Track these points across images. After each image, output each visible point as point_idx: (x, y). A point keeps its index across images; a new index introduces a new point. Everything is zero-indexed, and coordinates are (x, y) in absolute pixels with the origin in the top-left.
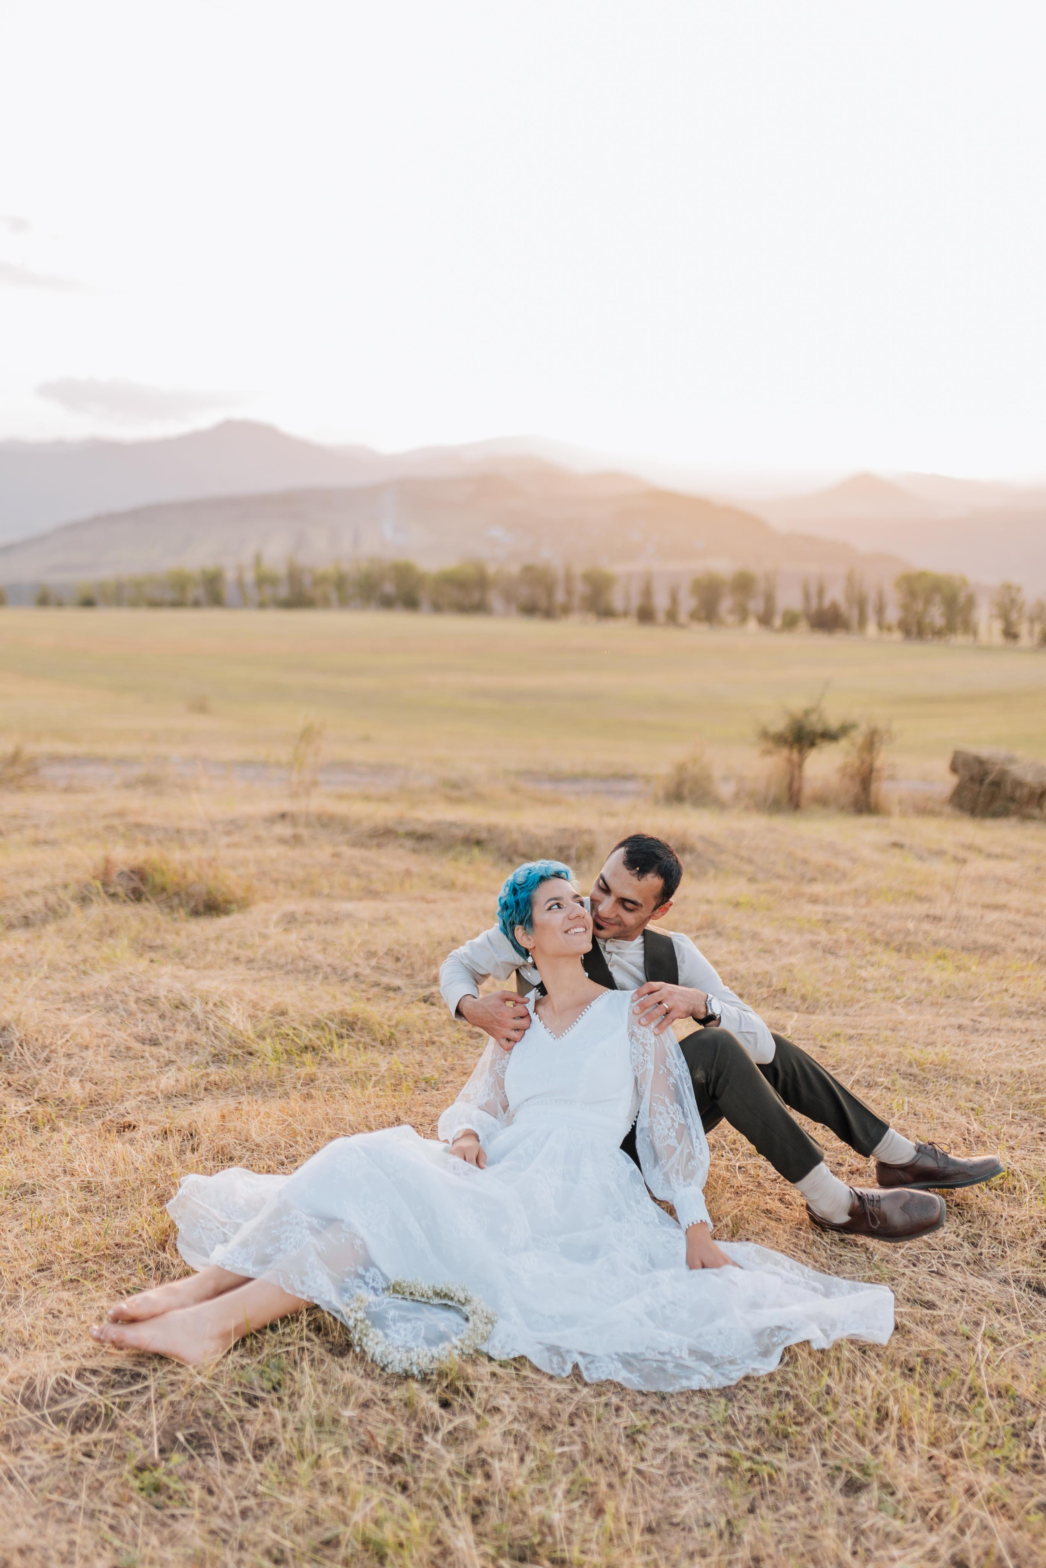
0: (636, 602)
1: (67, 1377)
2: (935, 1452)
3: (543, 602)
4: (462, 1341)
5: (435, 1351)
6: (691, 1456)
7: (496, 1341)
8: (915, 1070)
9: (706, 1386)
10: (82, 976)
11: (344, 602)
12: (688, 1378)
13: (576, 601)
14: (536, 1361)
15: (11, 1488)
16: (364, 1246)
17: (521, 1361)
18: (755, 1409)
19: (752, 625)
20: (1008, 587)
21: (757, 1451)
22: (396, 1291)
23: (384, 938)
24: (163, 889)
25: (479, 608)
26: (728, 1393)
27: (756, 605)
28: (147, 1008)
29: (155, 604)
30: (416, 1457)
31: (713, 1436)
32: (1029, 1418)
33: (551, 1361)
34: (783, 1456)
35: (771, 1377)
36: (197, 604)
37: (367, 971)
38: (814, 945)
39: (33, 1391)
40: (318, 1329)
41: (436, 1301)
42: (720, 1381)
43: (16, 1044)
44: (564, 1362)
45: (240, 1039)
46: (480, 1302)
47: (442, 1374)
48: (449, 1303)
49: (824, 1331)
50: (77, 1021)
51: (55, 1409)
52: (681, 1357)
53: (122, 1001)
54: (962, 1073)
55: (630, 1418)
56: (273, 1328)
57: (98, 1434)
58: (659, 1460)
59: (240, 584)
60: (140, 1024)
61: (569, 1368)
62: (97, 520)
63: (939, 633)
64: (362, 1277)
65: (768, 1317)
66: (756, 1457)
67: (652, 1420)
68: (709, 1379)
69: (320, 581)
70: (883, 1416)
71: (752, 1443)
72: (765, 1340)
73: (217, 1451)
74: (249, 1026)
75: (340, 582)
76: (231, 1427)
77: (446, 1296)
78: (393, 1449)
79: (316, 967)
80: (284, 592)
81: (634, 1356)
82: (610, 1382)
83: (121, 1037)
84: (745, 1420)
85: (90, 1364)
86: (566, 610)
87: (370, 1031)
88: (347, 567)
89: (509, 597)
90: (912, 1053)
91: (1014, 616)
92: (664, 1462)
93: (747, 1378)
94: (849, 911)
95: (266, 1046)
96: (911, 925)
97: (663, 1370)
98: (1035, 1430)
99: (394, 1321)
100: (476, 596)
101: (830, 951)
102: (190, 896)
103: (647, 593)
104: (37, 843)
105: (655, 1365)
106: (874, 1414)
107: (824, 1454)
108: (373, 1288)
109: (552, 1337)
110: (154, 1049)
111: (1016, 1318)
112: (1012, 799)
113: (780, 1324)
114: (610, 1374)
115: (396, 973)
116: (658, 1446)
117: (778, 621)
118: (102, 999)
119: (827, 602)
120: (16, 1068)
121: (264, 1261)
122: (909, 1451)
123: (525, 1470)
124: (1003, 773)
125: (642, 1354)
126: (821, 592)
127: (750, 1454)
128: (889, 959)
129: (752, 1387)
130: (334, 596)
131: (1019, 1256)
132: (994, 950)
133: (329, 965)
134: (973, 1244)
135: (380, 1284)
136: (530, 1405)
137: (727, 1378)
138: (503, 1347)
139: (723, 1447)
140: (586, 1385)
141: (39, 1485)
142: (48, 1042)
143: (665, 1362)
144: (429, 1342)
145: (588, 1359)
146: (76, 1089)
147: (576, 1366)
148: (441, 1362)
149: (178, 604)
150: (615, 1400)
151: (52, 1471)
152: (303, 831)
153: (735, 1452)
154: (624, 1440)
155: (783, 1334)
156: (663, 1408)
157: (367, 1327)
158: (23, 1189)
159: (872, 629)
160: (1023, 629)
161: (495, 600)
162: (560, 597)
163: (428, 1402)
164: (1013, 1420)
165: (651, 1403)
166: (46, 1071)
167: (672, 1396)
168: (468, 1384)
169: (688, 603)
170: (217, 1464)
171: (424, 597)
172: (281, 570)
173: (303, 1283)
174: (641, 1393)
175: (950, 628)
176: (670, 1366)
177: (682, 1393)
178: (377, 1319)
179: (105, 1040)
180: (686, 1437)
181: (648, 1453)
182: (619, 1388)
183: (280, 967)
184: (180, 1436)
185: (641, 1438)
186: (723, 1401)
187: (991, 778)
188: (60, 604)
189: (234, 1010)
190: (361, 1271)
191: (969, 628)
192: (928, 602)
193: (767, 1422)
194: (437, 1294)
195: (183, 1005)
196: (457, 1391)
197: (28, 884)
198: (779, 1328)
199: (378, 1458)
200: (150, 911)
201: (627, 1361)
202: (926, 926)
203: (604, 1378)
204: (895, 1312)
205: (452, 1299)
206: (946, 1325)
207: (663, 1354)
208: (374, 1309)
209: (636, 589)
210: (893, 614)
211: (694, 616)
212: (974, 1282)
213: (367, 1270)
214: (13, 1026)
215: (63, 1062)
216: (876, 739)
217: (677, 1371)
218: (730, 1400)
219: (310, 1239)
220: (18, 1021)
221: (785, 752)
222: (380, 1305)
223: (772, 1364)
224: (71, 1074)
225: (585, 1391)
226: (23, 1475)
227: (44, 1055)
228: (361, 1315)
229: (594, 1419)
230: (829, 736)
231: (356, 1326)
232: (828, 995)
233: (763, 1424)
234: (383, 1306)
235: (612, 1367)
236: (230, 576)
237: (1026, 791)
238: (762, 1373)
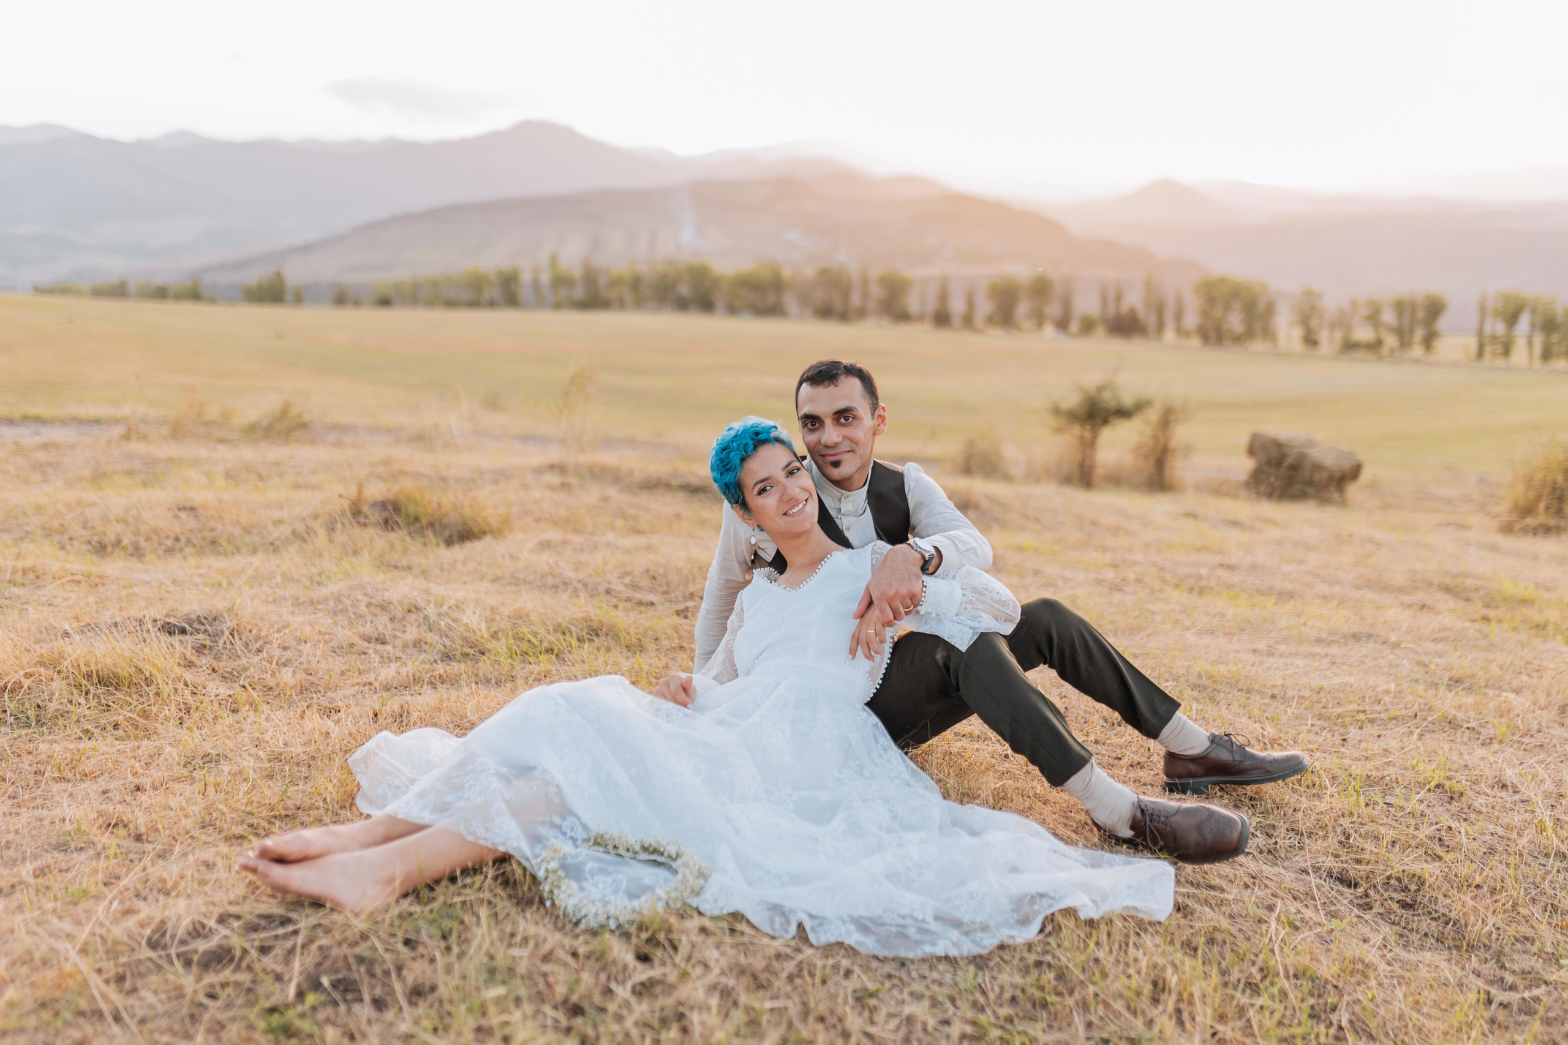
0: (931, 306)
1: (205, 921)
2: (1220, 1028)
3: (838, 305)
4: (668, 892)
5: (636, 903)
6: (931, 1023)
7: (708, 895)
8: (1204, 681)
9: (953, 952)
10: (316, 586)
11: (640, 303)
12: (933, 944)
13: (872, 305)
14: (754, 920)
15: (116, 1029)
16: (560, 794)
17: (737, 916)
18: (1009, 977)
19: (1049, 331)
20: (1309, 294)
21: (1010, 1020)
22: (597, 843)
23: (641, 562)
24: (417, 519)
25: (774, 310)
26: (980, 962)
27: (1054, 309)
28: (377, 611)
29: (451, 304)
30: (603, 1010)
31: (959, 1003)
32: (1330, 1000)
33: (772, 922)
34: (1040, 1025)
35: (1030, 947)
36: (492, 304)
37: (621, 588)
38: (1099, 582)
39: (164, 934)
40: (506, 883)
41: (644, 856)
42: (968, 948)
43: (227, 633)
44: (788, 922)
45: (473, 638)
46: (693, 856)
47: (641, 927)
48: (659, 859)
49: (1094, 902)
50: (300, 621)
51: (183, 949)
52: (924, 921)
53: (352, 606)
54: (1256, 687)
55: (861, 980)
56: (453, 879)
57: (227, 974)
58: (893, 1024)
59: (536, 285)
60: (368, 625)
61: (793, 929)
62: (394, 220)
63: (1238, 340)
64: (559, 827)
65: (1029, 882)
66: (1009, 1026)
67: (888, 984)
68: (955, 945)
69: (616, 282)
70: (1159, 987)
71: (1005, 1011)
72: (1026, 909)
73: (367, 997)
74: (484, 625)
75: (636, 283)
76: (387, 973)
77: (655, 851)
78: (574, 998)
79: (565, 584)
80: (579, 293)
81: (871, 920)
82: (840, 944)
83: (344, 634)
84: (997, 989)
85: (233, 909)
86: (861, 313)
87: (617, 638)
88: (643, 269)
89: (805, 300)
90: (1201, 666)
91: (1314, 322)
92: (898, 1028)
93: (1002, 947)
94: (1139, 557)
95: (500, 646)
96: (1204, 571)
97: (906, 937)
98: (1337, 1012)
99: (593, 874)
100: (770, 299)
101: (1116, 588)
102: (444, 527)
103: (943, 297)
104: (297, 486)
105: (894, 929)
106: (1148, 988)
107: (1089, 1025)
108: (571, 838)
109: (776, 895)
110: (379, 647)
111: (1316, 906)
112: (1310, 483)
113: (1042, 890)
114: (841, 935)
115: (652, 590)
116: (892, 1010)
117: (1074, 326)
118: (331, 603)
119: (1125, 307)
120: (225, 657)
121: (442, 809)
122: (1188, 1026)
123: (730, 1027)
124: (1302, 456)
125: (880, 917)
126: (1119, 298)
127: (1002, 1022)
128: (1178, 597)
129: (1007, 958)
130: (629, 297)
131: (1320, 845)
132: (1290, 595)
133: (579, 582)
134: (1267, 834)
135: (580, 834)
136: (743, 960)
137: (978, 945)
138: (715, 901)
139: (970, 1014)
140: (812, 946)
141: (150, 1026)
142: (263, 634)
143: (904, 926)
144: (631, 896)
145: (815, 922)
146: (287, 676)
147: (800, 926)
148: (640, 913)
149: (474, 304)
150: (845, 963)
151: (167, 1014)
152: (573, 481)
153: (982, 1018)
154: (851, 1000)
155: (1045, 902)
156: (903, 974)
157: (559, 878)
158: (207, 759)
159: (1169, 335)
160: (1323, 336)
161: (790, 302)
162: (856, 300)
163: (622, 953)
164: (1312, 1001)
165: (888, 968)
166: (256, 659)
167: (912, 961)
168: (671, 936)
169: (984, 307)
170: (364, 1011)
171: (719, 300)
172: (577, 272)
173: (487, 830)
174: (876, 957)
175: (1249, 334)
176: (911, 931)
177: (924, 960)
178: (573, 871)
179: (327, 637)
180: (926, 1003)
181: (880, 1017)
182: (852, 952)
183: (527, 582)
184: (325, 981)
185: (873, 1002)
186: (972, 969)
187: (1289, 461)
188: (357, 303)
189: (469, 613)
190: (557, 820)
191: (1268, 334)
192: (1227, 308)
193: (1023, 991)
194: (645, 849)
195: (416, 608)
196: (658, 944)
197: (276, 515)
198: (1042, 896)
199: (555, 1008)
200: (398, 537)
201: (863, 927)
202: (1220, 572)
203: (832, 940)
204: (1176, 892)
205: (662, 854)
206: (1235, 908)
207: (903, 917)
208: (569, 861)
209: (932, 293)
210: (1192, 320)
211: (991, 320)
212: (1268, 870)
213: (564, 819)
214: (225, 615)
215: (277, 653)
216: (1172, 418)
217: (918, 937)
218: (981, 969)
219: (496, 784)
220: (230, 610)
221: (1077, 430)
222: (577, 856)
223: (1031, 932)
224: (285, 665)
225: (809, 952)
226: (132, 1016)
227: (257, 645)
228: (553, 865)
229: (818, 980)
230: (1123, 413)
231: (546, 878)
232: (1112, 622)
233: (1018, 993)
234: (580, 859)
235: (843, 929)
236: (526, 277)
237: (1325, 475)
238: (1020, 940)
